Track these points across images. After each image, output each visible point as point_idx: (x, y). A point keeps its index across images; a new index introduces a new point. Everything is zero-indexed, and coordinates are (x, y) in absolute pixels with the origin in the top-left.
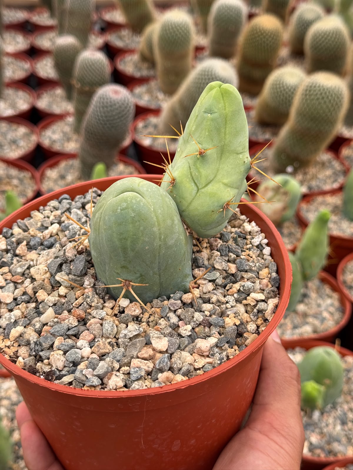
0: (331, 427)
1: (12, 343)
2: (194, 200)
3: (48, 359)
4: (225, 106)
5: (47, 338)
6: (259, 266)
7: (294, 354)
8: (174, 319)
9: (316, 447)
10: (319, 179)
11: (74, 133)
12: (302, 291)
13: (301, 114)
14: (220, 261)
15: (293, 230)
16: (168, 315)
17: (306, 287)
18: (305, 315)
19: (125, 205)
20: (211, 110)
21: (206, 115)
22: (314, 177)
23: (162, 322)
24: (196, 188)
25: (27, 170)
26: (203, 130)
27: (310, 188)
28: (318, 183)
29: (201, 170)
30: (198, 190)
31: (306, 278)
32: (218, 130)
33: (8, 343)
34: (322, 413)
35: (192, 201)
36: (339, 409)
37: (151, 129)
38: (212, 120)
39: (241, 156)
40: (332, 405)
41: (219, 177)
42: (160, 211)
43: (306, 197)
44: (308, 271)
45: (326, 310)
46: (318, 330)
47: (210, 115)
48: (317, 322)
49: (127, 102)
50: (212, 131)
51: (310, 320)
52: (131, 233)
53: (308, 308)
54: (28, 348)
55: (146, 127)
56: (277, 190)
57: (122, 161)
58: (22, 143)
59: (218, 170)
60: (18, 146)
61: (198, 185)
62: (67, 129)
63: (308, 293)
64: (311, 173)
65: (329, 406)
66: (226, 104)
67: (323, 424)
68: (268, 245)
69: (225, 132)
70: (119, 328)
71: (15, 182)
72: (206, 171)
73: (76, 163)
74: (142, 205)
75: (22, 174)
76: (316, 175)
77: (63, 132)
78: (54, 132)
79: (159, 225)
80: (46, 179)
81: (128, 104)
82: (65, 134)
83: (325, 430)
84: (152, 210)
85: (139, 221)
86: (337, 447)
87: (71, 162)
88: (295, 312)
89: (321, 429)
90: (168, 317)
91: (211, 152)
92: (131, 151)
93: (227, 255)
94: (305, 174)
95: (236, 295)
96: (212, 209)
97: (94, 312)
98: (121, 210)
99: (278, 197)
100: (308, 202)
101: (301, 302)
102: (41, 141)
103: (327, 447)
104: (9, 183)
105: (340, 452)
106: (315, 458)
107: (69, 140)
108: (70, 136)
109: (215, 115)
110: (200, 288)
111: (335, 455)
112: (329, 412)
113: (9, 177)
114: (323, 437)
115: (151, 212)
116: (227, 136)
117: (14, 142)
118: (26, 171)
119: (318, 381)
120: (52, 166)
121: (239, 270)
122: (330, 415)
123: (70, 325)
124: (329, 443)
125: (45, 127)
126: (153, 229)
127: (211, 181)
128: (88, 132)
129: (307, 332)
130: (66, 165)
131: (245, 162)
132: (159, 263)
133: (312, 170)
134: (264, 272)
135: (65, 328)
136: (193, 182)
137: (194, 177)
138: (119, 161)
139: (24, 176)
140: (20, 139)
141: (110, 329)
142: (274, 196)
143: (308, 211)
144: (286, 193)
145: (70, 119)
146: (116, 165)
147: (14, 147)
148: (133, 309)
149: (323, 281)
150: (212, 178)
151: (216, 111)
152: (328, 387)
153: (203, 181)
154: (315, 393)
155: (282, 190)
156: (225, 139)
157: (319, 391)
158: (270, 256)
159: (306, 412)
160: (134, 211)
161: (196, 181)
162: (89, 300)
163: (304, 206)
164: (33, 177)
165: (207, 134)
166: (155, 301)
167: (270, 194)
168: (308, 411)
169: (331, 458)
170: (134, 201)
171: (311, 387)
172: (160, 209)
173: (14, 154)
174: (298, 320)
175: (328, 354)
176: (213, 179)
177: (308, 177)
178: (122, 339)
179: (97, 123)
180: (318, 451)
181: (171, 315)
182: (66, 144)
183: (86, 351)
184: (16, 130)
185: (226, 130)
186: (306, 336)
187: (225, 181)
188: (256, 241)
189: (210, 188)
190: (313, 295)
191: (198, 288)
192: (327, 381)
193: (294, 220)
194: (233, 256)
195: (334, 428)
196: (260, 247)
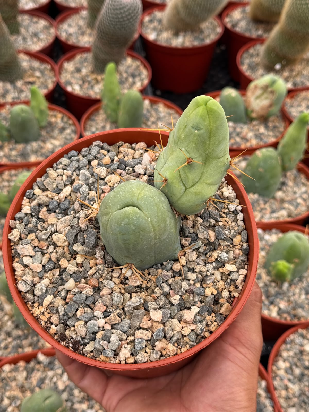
0: (297, 296)
1: (46, 309)
2: (183, 197)
3: (74, 326)
4: (210, 123)
5: (71, 306)
6: (233, 234)
7: (271, 235)
8: (166, 288)
9: (284, 312)
10: (303, 75)
11: (88, 27)
12: (281, 180)
13: (290, 17)
14: (203, 230)
15: (277, 124)
16: (162, 285)
17: (285, 176)
18: (282, 201)
19: (127, 221)
20: (197, 127)
21: (193, 130)
22: (299, 73)
23: (157, 290)
24: (184, 188)
25: (48, 62)
26: (191, 142)
27: (295, 84)
28: (302, 79)
29: (189, 175)
30: (186, 189)
31: (285, 169)
32: (204, 143)
33: (43, 310)
34: (290, 285)
35: (180, 198)
36: (304, 282)
37: (156, 24)
38: (199, 135)
39: (222, 159)
40: (299, 279)
41: (203, 179)
42: (155, 220)
43: (291, 93)
44: (287, 165)
45: (301, 197)
46: (293, 215)
47: (197, 131)
48: (292, 208)
49: (135, 4)
50: (198, 144)
51: (286, 205)
52: (133, 241)
53: (286, 195)
54: (58, 315)
55: (151, 21)
56: (265, 88)
57: (129, 55)
58: (42, 36)
59: (202, 174)
60: (39, 39)
61: (186, 185)
62: (81, 23)
63: (286, 181)
64: (297, 70)
65: (297, 279)
66: (211, 121)
67: (291, 294)
68: (242, 211)
69: (209, 143)
70: (125, 297)
71: (38, 74)
72: (192, 176)
73: (89, 56)
74: (141, 219)
75: (43, 67)
76: (301, 72)
77: (78, 26)
78: (70, 26)
79: (154, 230)
80: (64, 71)
81: (136, 7)
82: (80, 28)
83: (292, 299)
84: (149, 221)
85: (139, 232)
86: (300, 312)
87: (85, 55)
88: (274, 198)
89: (289, 297)
90: (162, 287)
91: (197, 161)
92: (138, 44)
93: (208, 221)
94: (292, 71)
95: (214, 264)
96: (197, 203)
97: (105, 282)
98: (125, 225)
99: (266, 95)
100: (292, 97)
101: (280, 189)
102: (58, 33)
103: (293, 312)
104: (32, 75)
105: (303, 317)
106: (283, 321)
107: (83, 34)
108: (85, 29)
109: (202, 131)
110: (187, 255)
111: (299, 319)
112: (296, 284)
113: (33, 69)
114: (289, 305)
115: (148, 223)
116: (211, 147)
117: (35, 35)
118: (47, 64)
119: (289, 261)
120: (69, 59)
121: (217, 238)
122: (297, 287)
123: (88, 295)
124: (294, 309)
125: (62, 21)
126: (150, 235)
127: (197, 182)
128: (101, 31)
129: (282, 216)
130: (81, 58)
131: (225, 164)
132: (155, 251)
133: (298, 68)
134: (237, 240)
135: (84, 299)
136: (182, 183)
137: (183, 179)
138: (127, 55)
139: (45, 68)
140: (41, 32)
141: (118, 301)
142: (263, 94)
143: (292, 106)
144: (272, 92)
145: (84, 13)
146: (125, 59)
147: (35, 40)
148: (135, 280)
149: (300, 170)
150: (198, 179)
151: (202, 127)
152: (297, 265)
153: (190, 183)
154: (285, 271)
155: (270, 89)
156: (209, 148)
157: (289, 269)
158: (242, 222)
159: (277, 284)
160: (134, 225)
161: (184, 183)
162: (100, 272)
163: (288, 101)
164: (53, 69)
165: (194, 146)
166: (152, 270)
167: (259, 92)
168: (279, 283)
169: (296, 321)
170: (134, 218)
171: (283, 265)
172: (155, 218)
173: (36, 47)
174: (276, 205)
175: (299, 238)
176: (198, 181)
177: (294, 73)
178: (128, 308)
179: (109, 23)
180: (285, 315)
181: (164, 285)
182: (80, 38)
183: (101, 322)
184: (37, 22)
185: (210, 141)
186: (282, 220)
187: (209, 181)
188: (232, 207)
189: (196, 189)
190: (291, 183)
191: (184, 255)
192: (297, 260)
193: (279, 114)
194: (213, 222)
195: (300, 297)
196: (235, 212)
